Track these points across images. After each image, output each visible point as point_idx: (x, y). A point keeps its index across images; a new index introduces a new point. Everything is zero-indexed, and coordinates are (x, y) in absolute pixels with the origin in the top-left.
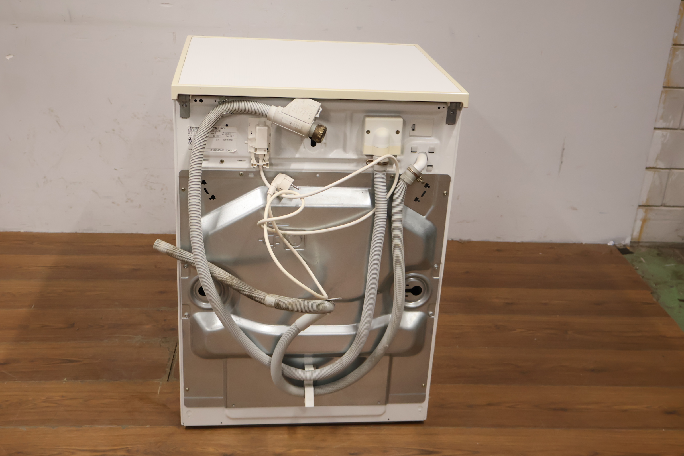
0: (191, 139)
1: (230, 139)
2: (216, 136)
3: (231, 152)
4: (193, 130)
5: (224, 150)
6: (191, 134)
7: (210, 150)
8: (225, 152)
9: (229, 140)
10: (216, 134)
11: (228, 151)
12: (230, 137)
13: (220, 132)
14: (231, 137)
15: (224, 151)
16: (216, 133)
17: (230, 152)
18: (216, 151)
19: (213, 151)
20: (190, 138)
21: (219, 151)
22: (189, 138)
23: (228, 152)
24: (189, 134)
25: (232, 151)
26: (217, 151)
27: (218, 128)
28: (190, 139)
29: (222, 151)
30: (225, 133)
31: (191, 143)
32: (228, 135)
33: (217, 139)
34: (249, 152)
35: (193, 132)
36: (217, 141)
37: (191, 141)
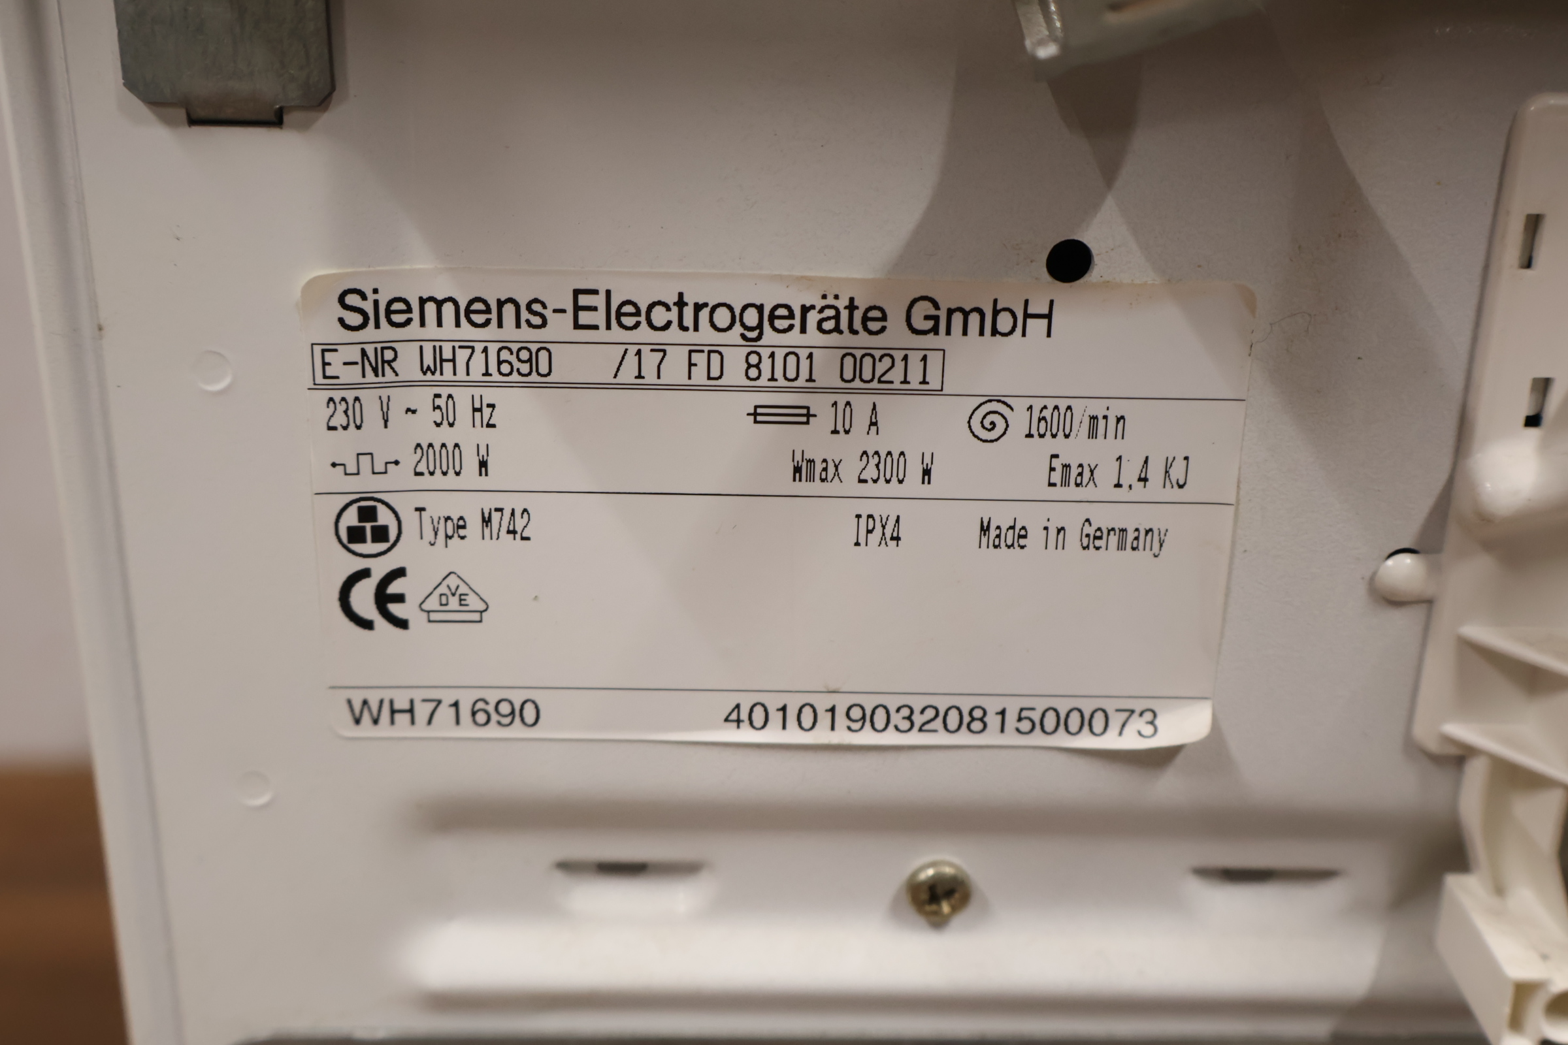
0: (381, 534)
1: (1104, 518)
2: (850, 469)
3: (1110, 741)
4: (408, 365)
5: (993, 706)
6: (372, 436)
7: (734, 718)
8: (1011, 738)
9: (1094, 539)
10: (860, 439)
11: (1063, 723)
12: (1106, 475)
13: (924, 389)
14: (1130, 475)
15: (991, 737)
16: (862, 405)
17: (1086, 741)
18: (841, 736)
19: (794, 736)
20: (368, 514)
21: (890, 738)
22: (351, 518)
23: (1062, 740)
24: (346, 445)
25: (1138, 724)
26: (867, 737)
27: (896, 321)
28: (356, 535)
29: (942, 738)
30: (1019, 421)
31: (383, 599)
32: (1076, 450)
33: (869, 524)
34: (1433, 746)
35: (422, 398)
36: (875, 551)
37: (380, 569)
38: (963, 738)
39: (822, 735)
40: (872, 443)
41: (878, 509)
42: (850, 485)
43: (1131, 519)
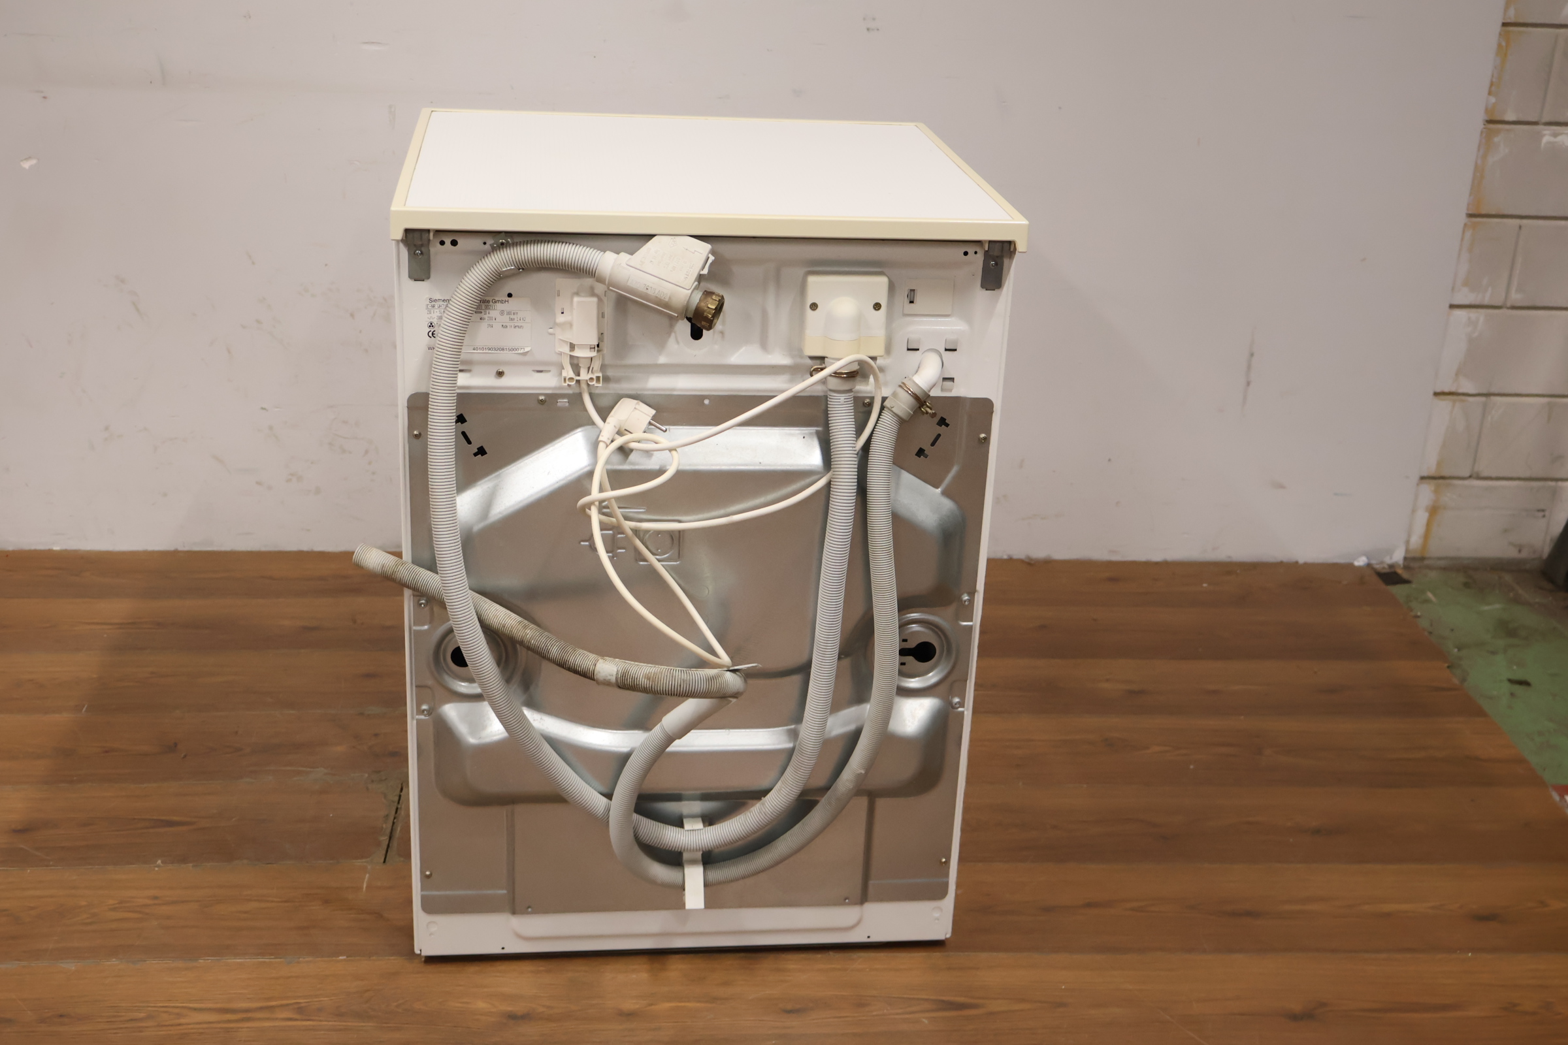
0: (433, 326)
1: (516, 324)
2: (487, 318)
3: (519, 352)
4: (436, 307)
5: (505, 348)
6: (432, 315)
7: (474, 349)
8: (507, 352)
9: (515, 327)
10: (488, 315)
11: (513, 350)
12: (516, 319)
13: (494, 309)
14: (518, 319)
15: (505, 352)
16: (488, 311)
17: (516, 352)
18: (487, 351)
19: (481, 351)
20: (431, 324)
21: (493, 352)
23: (513, 352)
24: (429, 316)
25: (522, 350)
26: (490, 351)
27: (491, 302)
28: (430, 326)
29: (499, 352)
30: (505, 313)
31: (433, 334)
32: (512, 316)
34: (557, 352)
35: (438, 310)
36: (490, 328)
37: (432, 331)
38: (502, 352)
39: (485, 351)
40: (490, 315)
41: (491, 324)
42: (486, 320)
43: (519, 325)
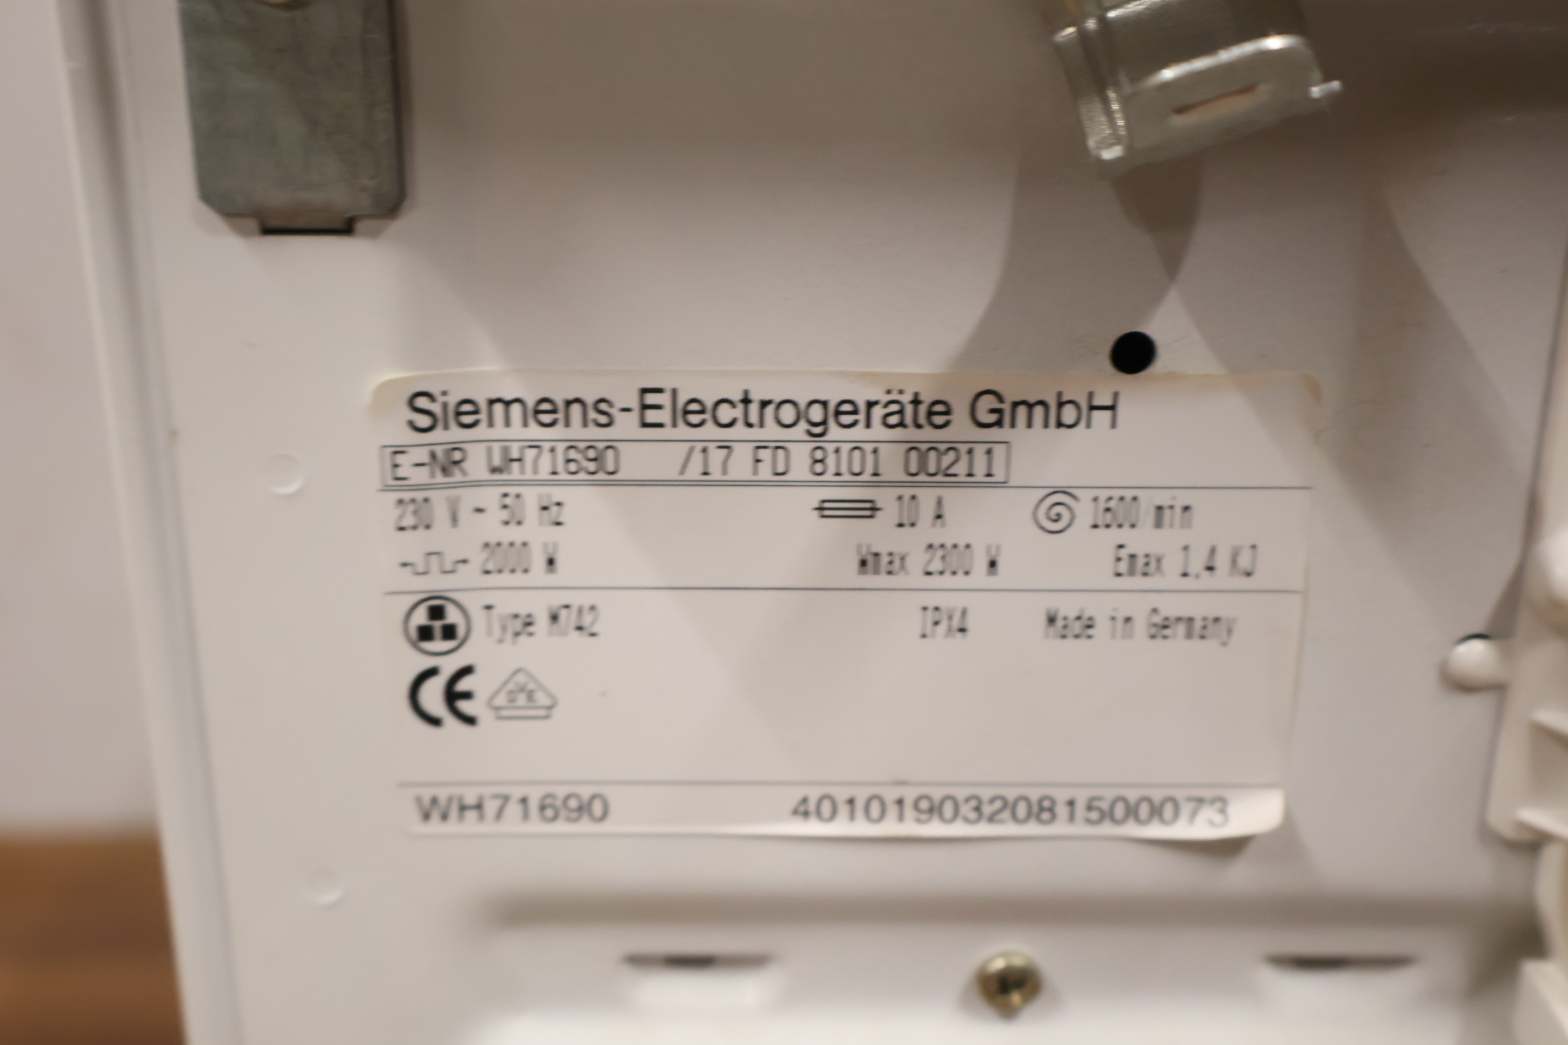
0: (449, 632)
1: (1171, 607)
2: (917, 560)
3: (1182, 830)
4: (476, 465)
5: (1062, 796)
6: (441, 536)
7: (802, 811)
8: (1080, 829)
9: (1162, 628)
10: (928, 531)
11: (1132, 812)
12: (1173, 565)
13: (990, 481)
14: (1197, 563)
15: (1060, 828)
16: (927, 498)
17: (1156, 831)
18: (910, 828)
19: (861, 828)
20: (437, 613)
21: (959, 829)
22: (421, 617)
23: (1132, 829)
24: (415, 545)
25: (1208, 813)
26: (935, 828)
27: (961, 415)
28: (425, 633)
29: (1009, 829)
30: (1085, 511)
31: (452, 696)
32: (1142, 540)
33: (936, 616)
34: (1508, 832)
35: (490, 497)
36: (942, 643)
37: (449, 666)
38: (1032, 828)
39: (890, 827)
40: (939, 535)
41: (945, 601)
42: (914, 577)
43: (1198, 607)
